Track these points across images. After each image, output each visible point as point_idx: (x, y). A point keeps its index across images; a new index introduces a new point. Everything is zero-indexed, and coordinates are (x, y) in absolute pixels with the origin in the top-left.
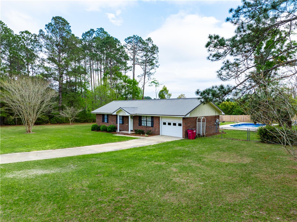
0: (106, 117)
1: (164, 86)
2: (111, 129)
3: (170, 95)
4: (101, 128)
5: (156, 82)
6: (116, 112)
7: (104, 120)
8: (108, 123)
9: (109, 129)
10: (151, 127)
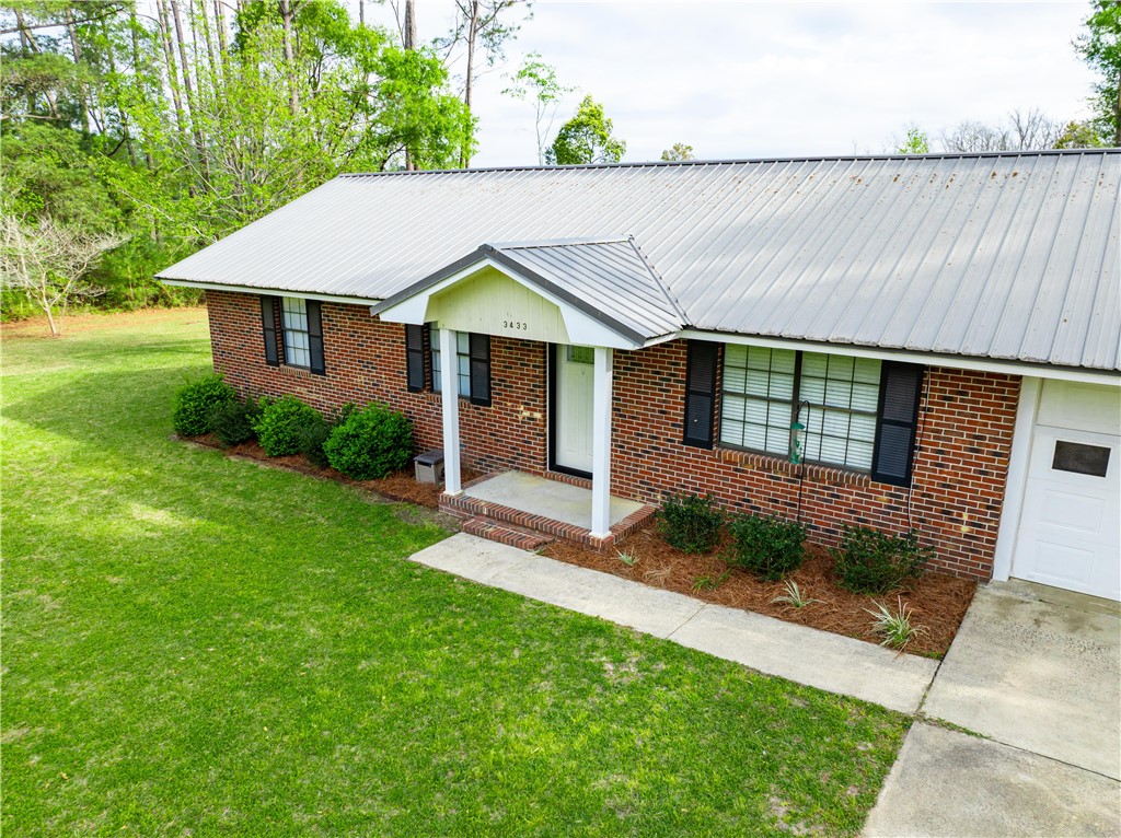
0: (296, 320)
1: (587, 101)
2: (365, 457)
3: (617, 148)
4: (264, 425)
5: (543, 75)
6: (422, 300)
7: (285, 347)
8: (322, 372)
9: (348, 455)
10: (875, 474)
